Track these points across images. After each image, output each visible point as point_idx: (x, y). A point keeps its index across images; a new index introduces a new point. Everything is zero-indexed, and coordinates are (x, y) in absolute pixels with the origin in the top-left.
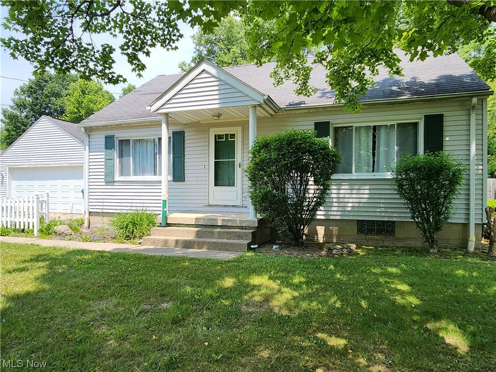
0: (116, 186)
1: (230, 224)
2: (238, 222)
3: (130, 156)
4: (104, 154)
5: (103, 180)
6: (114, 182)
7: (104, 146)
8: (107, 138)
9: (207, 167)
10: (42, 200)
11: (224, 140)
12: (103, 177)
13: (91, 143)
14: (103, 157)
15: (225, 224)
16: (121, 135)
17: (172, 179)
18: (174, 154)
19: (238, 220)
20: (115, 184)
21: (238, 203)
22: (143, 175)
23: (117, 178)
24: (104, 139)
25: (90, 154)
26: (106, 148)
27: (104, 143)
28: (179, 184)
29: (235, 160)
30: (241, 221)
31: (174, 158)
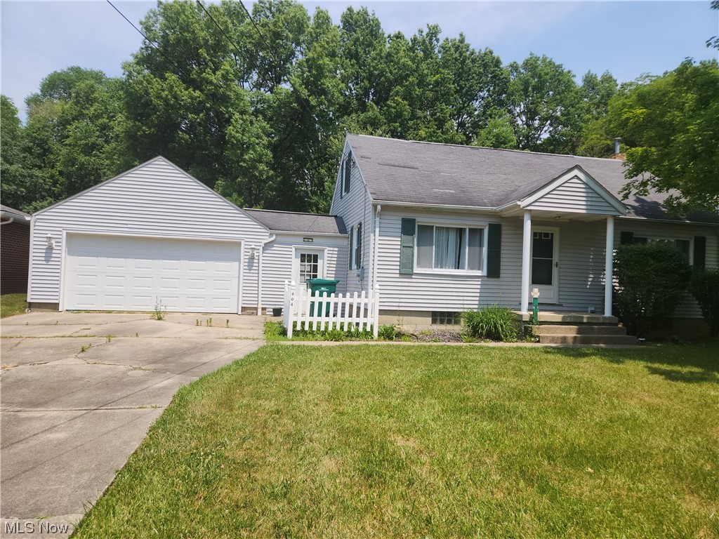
0: (415, 279)
3: (432, 245)
4: (400, 239)
5: (398, 272)
6: (413, 274)
7: (400, 230)
8: (404, 220)
12: (397, 268)
13: (381, 225)
14: (399, 243)
16: (422, 220)
17: (486, 275)
18: (489, 248)
20: (413, 277)
21: (555, 301)
23: (416, 270)
24: (401, 222)
25: (381, 238)
26: (403, 233)
27: (400, 226)
28: (493, 281)
29: (553, 259)
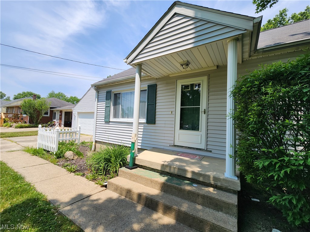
0: (111, 125)
1: (201, 179)
2: (211, 179)
3: (120, 105)
4: (105, 103)
6: (110, 122)
7: (105, 98)
8: (107, 92)
9: (174, 113)
10: (73, 130)
11: (190, 90)
12: (104, 118)
13: (99, 97)
14: (105, 105)
15: (196, 177)
16: (115, 90)
17: (146, 122)
18: (148, 102)
19: (212, 176)
21: (203, 146)
22: (128, 118)
23: (112, 119)
24: (105, 94)
25: (98, 103)
26: (106, 99)
27: (105, 96)
28: (151, 126)
29: (200, 107)
30: (215, 179)
31: (148, 105)
